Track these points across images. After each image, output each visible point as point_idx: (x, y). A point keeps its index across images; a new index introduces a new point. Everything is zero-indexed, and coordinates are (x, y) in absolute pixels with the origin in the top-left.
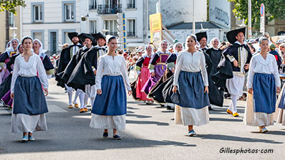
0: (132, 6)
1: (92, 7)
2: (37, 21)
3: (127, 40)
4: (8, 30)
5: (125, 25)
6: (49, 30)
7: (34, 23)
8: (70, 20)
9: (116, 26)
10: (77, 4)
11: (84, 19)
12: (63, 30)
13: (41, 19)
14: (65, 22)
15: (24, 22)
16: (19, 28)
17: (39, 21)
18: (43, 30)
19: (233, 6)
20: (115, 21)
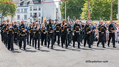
0: (40, 16)
1: (31, 16)
7: (18, 19)
10: (27, 15)
11: (29, 19)
19: (62, 16)
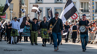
2: (39, 2)
3: (95, 15)
4: (20, 7)
5: (94, 6)
6: (46, 8)
8: (59, 1)
9: (88, 6)
12: (54, 8)
13: (41, 1)
14: (56, 3)
15: (31, 2)
16: (28, 6)
17: (40, 2)
18: (43, 8)
20: (88, 3)
